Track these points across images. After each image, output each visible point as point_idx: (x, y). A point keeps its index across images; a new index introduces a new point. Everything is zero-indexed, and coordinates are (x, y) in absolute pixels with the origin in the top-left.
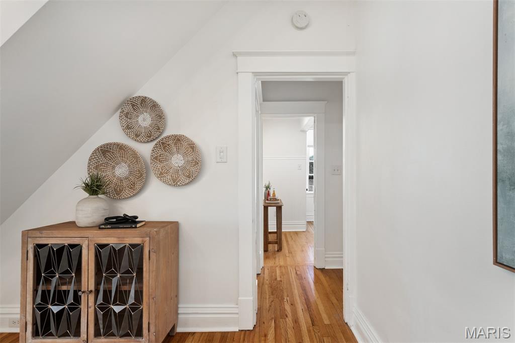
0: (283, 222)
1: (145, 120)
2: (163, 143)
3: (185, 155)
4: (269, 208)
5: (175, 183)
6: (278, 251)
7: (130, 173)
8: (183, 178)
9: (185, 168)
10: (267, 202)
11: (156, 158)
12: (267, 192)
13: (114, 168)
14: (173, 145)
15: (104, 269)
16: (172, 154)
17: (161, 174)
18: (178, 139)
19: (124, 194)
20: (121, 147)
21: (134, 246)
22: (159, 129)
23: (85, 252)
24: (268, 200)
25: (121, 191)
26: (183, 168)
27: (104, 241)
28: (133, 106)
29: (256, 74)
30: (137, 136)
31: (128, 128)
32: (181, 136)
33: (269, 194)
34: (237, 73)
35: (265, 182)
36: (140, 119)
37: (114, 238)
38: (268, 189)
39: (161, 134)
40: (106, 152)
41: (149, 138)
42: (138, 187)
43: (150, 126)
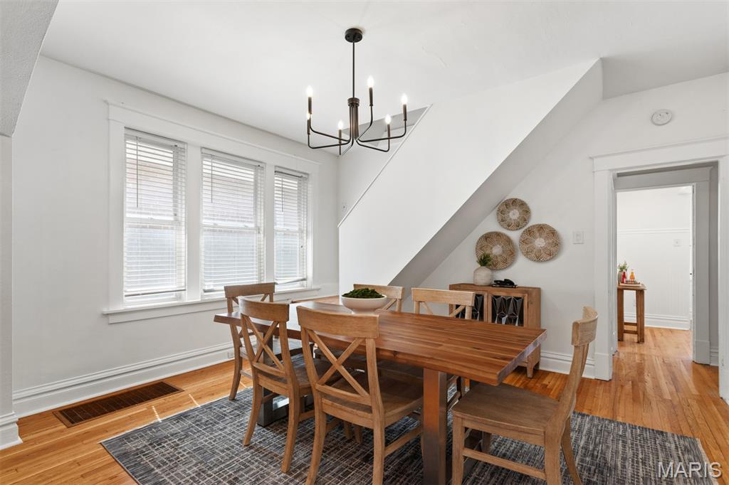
0: (646, 314)
1: (514, 214)
2: (529, 231)
3: (546, 238)
4: (625, 291)
5: (538, 259)
6: (638, 342)
7: (503, 252)
8: (544, 255)
9: (546, 248)
10: (621, 284)
11: (523, 241)
12: (622, 274)
13: (492, 248)
14: (536, 232)
15: (498, 311)
16: (536, 238)
17: (527, 252)
18: (541, 228)
19: (499, 266)
20: (498, 234)
21: (518, 298)
22: (525, 220)
23: (485, 300)
24: (623, 282)
25: (497, 264)
26: (545, 249)
27: (498, 294)
28: (506, 205)
29: (611, 170)
30: (509, 226)
31: (503, 221)
32: (544, 225)
33: (624, 276)
34: (594, 172)
35: (620, 262)
36: (511, 214)
37: (503, 293)
38: (624, 271)
39: (527, 223)
40: (488, 238)
41: (518, 226)
42: (509, 261)
43: (518, 218)
